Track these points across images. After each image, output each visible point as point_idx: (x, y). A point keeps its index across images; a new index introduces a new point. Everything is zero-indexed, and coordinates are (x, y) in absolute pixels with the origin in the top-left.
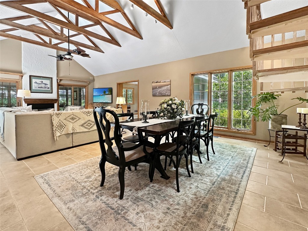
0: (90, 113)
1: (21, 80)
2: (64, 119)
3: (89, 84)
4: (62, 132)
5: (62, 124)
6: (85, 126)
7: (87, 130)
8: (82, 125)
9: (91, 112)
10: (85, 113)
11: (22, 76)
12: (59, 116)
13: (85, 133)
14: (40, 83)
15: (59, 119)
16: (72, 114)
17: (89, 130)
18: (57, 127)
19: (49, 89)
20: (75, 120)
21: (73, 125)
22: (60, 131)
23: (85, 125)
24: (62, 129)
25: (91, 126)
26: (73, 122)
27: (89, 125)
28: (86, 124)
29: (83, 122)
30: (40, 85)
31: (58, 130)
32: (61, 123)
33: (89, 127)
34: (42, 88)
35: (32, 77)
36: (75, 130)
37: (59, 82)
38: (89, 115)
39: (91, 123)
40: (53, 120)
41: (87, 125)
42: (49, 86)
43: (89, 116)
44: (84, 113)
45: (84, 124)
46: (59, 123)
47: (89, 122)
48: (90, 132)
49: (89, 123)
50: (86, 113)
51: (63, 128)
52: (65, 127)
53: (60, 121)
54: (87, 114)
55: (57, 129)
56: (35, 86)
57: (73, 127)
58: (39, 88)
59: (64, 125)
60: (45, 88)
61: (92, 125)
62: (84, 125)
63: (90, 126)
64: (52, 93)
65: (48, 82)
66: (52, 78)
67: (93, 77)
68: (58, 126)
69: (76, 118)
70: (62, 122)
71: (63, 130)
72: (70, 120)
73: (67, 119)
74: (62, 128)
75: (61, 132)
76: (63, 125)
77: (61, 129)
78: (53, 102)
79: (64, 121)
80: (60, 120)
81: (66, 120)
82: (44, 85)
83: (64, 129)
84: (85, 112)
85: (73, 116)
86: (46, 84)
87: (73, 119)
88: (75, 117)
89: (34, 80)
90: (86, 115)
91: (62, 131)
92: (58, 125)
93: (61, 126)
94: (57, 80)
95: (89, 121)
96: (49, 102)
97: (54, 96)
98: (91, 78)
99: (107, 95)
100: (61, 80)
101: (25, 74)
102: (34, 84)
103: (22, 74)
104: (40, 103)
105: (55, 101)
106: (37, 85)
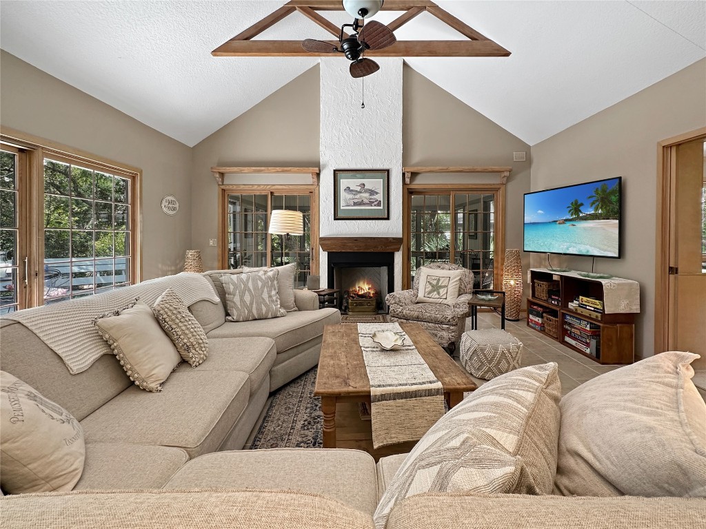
1: (318, 185)
3: (509, 179)
11: (318, 175)
14: (358, 189)
19: (381, 208)
30: (358, 196)
34: (361, 203)
35: (339, 174)
37: (408, 180)
42: (380, 197)
56: (345, 200)
58: (355, 204)
60: (371, 203)
64: (388, 218)
65: (377, 184)
66: (388, 171)
67: (526, 149)
78: (389, 249)
82: (367, 195)
86: (372, 192)
89: (344, 183)
94: (404, 174)
96: (380, 249)
97: (393, 227)
98: (517, 155)
99: (585, 218)
100: (414, 175)
101: (324, 168)
102: (343, 195)
103: (316, 170)
104: (356, 249)
105: (395, 243)
106: (351, 196)
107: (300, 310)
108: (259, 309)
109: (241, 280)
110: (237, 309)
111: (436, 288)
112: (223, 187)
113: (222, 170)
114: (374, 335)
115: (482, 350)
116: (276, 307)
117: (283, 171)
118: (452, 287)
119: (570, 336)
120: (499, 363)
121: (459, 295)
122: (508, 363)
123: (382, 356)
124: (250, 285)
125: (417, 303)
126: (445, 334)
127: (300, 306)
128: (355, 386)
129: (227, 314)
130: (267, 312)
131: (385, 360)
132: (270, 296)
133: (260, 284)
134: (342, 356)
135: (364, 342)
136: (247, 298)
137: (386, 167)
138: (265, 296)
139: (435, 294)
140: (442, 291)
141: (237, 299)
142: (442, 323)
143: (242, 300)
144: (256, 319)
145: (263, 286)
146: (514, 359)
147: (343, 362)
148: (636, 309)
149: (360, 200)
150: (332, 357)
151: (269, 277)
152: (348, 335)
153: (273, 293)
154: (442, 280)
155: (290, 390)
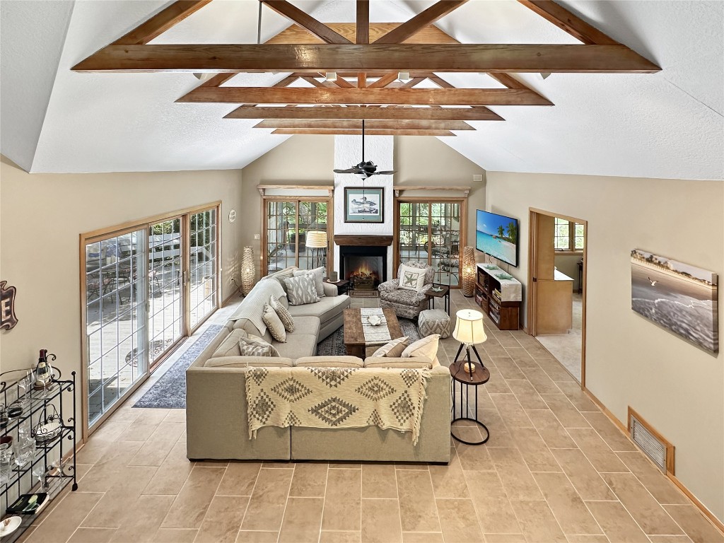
0: (338, 380)
1: (333, 197)
2: (272, 390)
3: (469, 195)
4: (266, 419)
5: (267, 400)
6: (323, 413)
7: (326, 425)
8: (315, 411)
9: (339, 377)
10: (324, 377)
11: (333, 191)
12: (261, 380)
13: (324, 433)
14: (362, 201)
15: (260, 387)
16: (291, 378)
17: (334, 427)
18: (254, 406)
19: (378, 214)
20: (298, 395)
21: (292, 407)
22: (260, 418)
23: (323, 410)
24: (267, 413)
25: (340, 415)
26: (292, 398)
27: (333, 412)
28: (326, 408)
29: (318, 402)
30: (362, 206)
31: (257, 416)
32: (265, 397)
33: (334, 419)
34: (364, 211)
35: (348, 191)
36: (297, 421)
37: (397, 195)
38: (333, 383)
39: (340, 407)
40: (247, 389)
41: (327, 412)
42: (377, 207)
43: (333, 388)
44: (319, 377)
45: (321, 408)
46: (260, 398)
47: (333, 404)
48: (339, 433)
49: (334, 408)
50: (327, 378)
51: (270, 409)
52: (272, 410)
53: (262, 394)
54: (328, 380)
55: (255, 412)
56: (352, 209)
57: (293, 411)
58: (360, 212)
59: (272, 403)
60: (370, 211)
61: (344, 413)
62: (320, 411)
63: (338, 417)
64: (383, 222)
65: (374, 198)
66: (383, 188)
67: (483, 172)
68: (257, 405)
69: (300, 388)
70: (268, 396)
71: (268, 416)
72: (286, 394)
73: (277, 390)
74: (267, 410)
75: (264, 420)
76: (269, 403)
77: (265, 414)
78: (383, 244)
79: (272, 395)
80: (262, 390)
81: (275, 391)
82: (368, 205)
83: (270, 412)
84: (323, 374)
85: (291, 383)
86: (372, 204)
87: (292, 390)
88: (297, 386)
89: (351, 197)
90: (327, 383)
91: (265, 416)
92: (257, 402)
93: (264, 407)
94: (394, 191)
95: (334, 400)
96: (377, 244)
97: (386, 229)
98: (477, 177)
99: (505, 239)
100: (401, 192)
101: (337, 185)
102: (351, 206)
103: (332, 188)
104: (360, 244)
105: (388, 240)
106: (357, 206)
107: (327, 296)
108: (306, 299)
109: (295, 281)
110: (295, 299)
111: (410, 280)
112: (264, 197)
113: (265, 187)
114: (368, 318)
115: (428, 322)
116: (315, 296)
117: (308, 188)
118: (420, 280)
119: (492, 312)
120: (436, 329)
121: (424, 285)
122: (441, 329)
123: (372, 328)
124: (301, 284)
125: (399, 289)
126: (411, 311)
127: (327, 294)
128: (359, 341)
129: (289, 301)
130: (311, 300)
131: (372, 330)
132: (312, 291)
133: (306, 284)
134: (354, 328)
135: (364, 320)
136: (300, 292)
137: (381, 186)
138: (309, 291)
139: (409, 284)
140: (414, 283)
141: (294, 293)
142: (410, 305)
143: (297, 293)
144: (304, 304)
145: (308, 285)
146: (444, 328)
147: (355, 330)
148: (520, 299)
149: (363, 209)
150: (349, 328)
151: (310, 279)
152: (356, 316)
153: (313, 288)
154: (414, 275)
155: (326, 343)
